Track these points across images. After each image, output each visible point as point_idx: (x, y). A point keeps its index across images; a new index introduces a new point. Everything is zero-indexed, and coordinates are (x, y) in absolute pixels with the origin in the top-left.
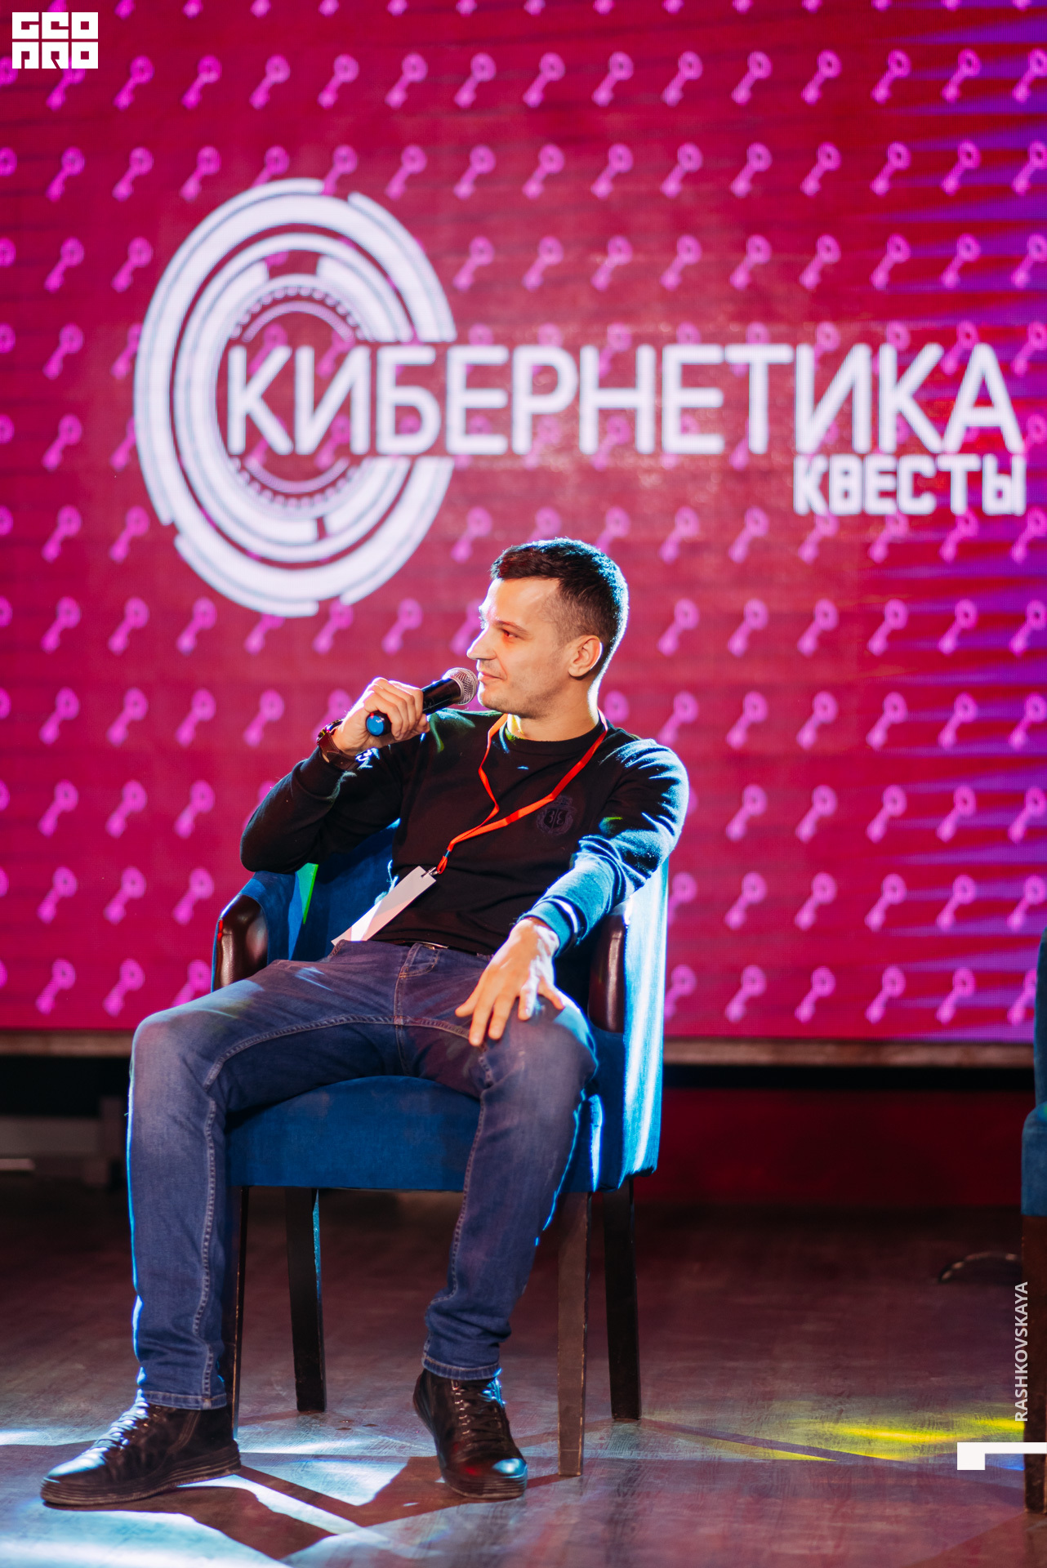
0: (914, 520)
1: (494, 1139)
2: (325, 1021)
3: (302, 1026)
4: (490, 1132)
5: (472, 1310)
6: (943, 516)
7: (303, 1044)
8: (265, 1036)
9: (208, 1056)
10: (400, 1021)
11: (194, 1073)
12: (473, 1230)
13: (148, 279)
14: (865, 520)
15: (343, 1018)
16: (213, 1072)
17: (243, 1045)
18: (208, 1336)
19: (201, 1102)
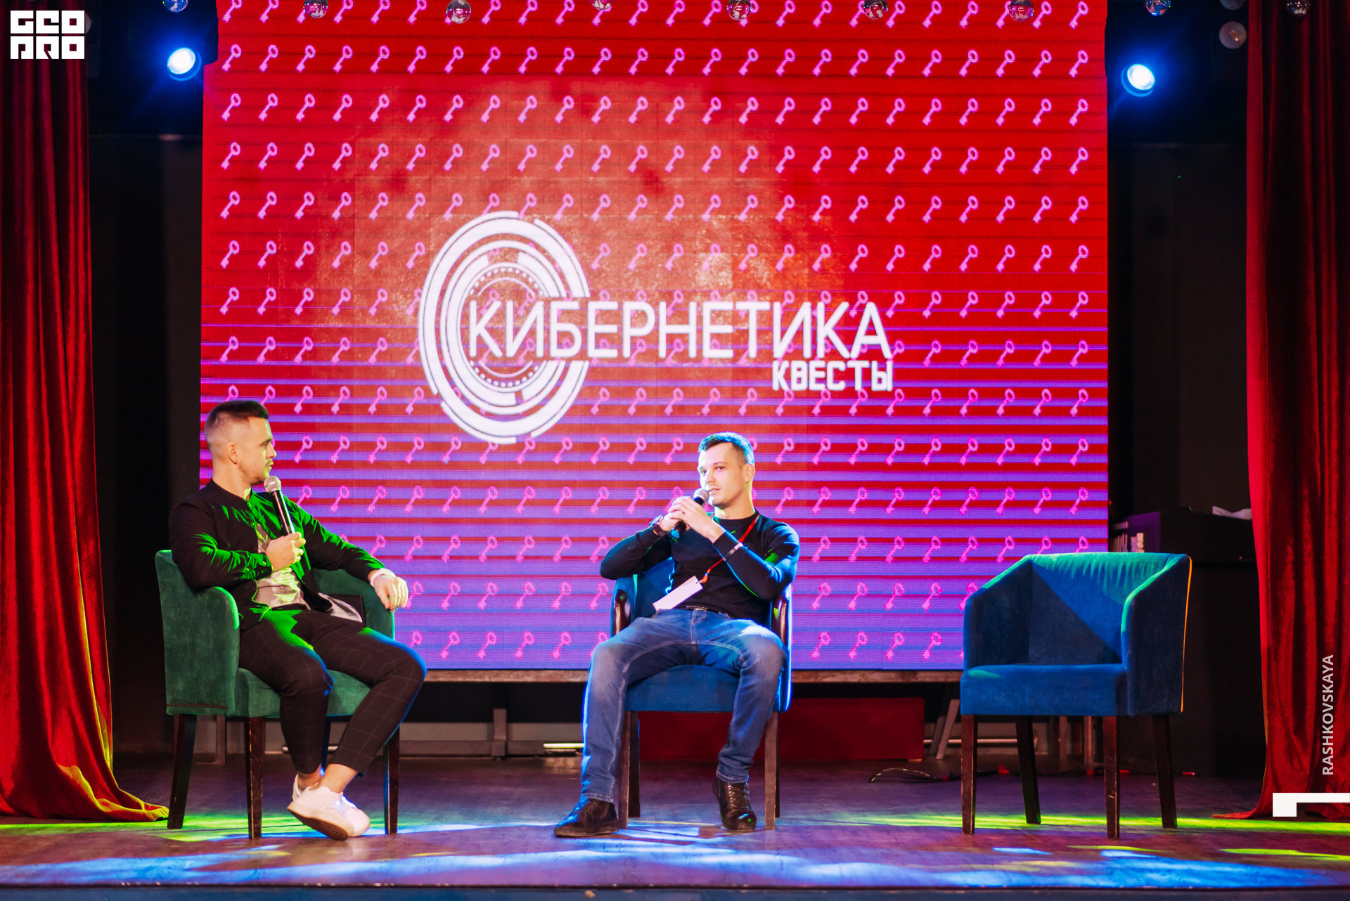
0: (835, 394)
1: (747, 688)
2: (664, 644)
3: (656, 647)
4: (745, 686)
5: (737, 755)
6: (850, 393)
7: (657, 655)
8: (645, 652)
9: (624, 660)
10: (693, 643)
11: (620, 668)
12: (740, 723)
13: (424, 264)
14: (809, 394)
15: (671, 643)
16: (626, 668)
17: (637, 656)
18: (613, 773)
19: (620, 681)
